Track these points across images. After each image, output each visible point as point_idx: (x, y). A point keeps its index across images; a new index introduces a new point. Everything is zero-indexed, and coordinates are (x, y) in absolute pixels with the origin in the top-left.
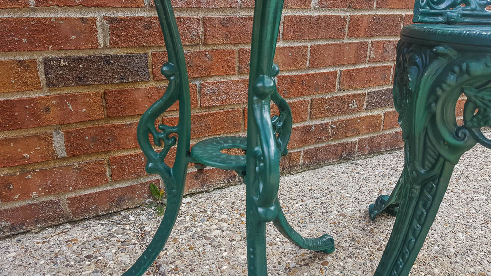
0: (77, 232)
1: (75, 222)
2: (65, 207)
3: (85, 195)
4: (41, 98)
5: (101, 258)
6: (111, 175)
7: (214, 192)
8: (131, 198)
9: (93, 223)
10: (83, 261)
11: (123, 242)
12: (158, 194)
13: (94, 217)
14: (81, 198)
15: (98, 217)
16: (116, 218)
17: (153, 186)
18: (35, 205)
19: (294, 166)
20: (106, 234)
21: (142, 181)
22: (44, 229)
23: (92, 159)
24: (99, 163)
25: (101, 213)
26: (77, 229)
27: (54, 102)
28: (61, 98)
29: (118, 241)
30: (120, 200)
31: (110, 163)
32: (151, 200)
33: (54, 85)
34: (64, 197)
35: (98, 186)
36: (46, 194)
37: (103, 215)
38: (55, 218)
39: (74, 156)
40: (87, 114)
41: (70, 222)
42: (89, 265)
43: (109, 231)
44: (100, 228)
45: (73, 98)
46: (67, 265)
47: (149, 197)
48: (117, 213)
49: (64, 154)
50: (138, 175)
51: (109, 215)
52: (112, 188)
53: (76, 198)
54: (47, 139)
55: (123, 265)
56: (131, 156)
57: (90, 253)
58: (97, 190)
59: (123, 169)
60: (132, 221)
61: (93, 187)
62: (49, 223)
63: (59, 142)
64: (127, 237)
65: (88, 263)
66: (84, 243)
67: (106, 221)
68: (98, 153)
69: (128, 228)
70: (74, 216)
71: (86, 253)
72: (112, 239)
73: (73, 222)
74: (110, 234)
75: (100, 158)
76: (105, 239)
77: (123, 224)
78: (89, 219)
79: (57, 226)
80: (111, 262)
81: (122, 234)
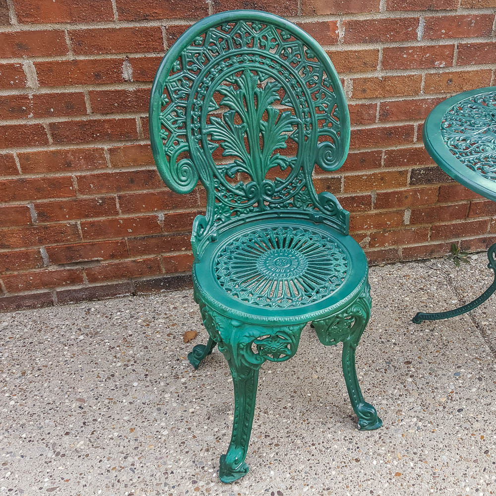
0: (406, 270)
1: (404, 263)
2: (400, 253)
3: (413, 247)
4: (405, 191)
5: (429, 291)
6: (430, 237)
8: (439, 251)
9: (415, 265)
10: (419, 291)
11: (439, 282)
12: (456, 250)
13: (414, 261)
14: (411, 248)
15: (417, 261)
16: (428, 263)
17: (454, 245)
18: (385, 250)
20: (426, 275)
21: (448, 241)
22: (386, 264)
23: (423, 226)
24: (426, 229)
26: (406, 268)
27: (411, 193)
28: (415, 191)
29: (436, 281)
30: (432, 252)
31: (432, 229)
32: (451, 254)
33: (414, 184)
34: (401, 247)
35: (421, 243)
36: (393, 245)
37: (420, 260)
38: (393, 259)
39: (413, 224)
40: (427, 200)
41: (400, 262)
42: (424, 294)
43: (427, 273)
44: (421, 270)
45: (422, 191)
46: (411, 292)
47: (449, 252)
48: (429, 260)
49: (408, 223)
50: (447, 237)
51: (423, 261)
52: (429, 244)
53: (408, 248)
54: (401, 213)
56: (445, 225)
57: (422, 287)
58: (420, 245)
59: (439, 233)
60: (439, 268)
61: (418, 242)
62: (389, 262)
63: (407, 216)
64: (440, 279)
65: (422, 293)
66: (415, 279)
67: (422, 265)
68: (427, 223)
69: (439, 273)
70: (404, 259)
71: (419, 286)
72: (431, 279)
73: (402, 263)
74: (429, 275)
75: (427, 225)
76: (427, 278)
77: (435, 269)
78: (411, 262)
79: (394, 264)
80: (436, 295)
81: (436, 277)
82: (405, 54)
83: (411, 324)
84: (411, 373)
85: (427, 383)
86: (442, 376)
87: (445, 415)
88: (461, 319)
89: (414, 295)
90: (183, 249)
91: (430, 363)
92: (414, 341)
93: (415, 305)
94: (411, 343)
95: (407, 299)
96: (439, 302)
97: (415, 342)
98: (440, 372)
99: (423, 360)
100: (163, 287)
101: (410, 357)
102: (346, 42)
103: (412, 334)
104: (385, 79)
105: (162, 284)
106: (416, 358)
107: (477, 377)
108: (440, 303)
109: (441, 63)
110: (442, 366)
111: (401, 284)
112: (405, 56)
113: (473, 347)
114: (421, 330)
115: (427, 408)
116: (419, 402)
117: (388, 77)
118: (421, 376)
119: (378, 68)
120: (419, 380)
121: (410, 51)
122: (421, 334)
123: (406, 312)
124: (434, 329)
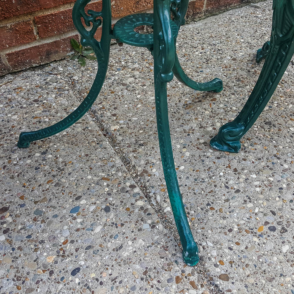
0: (19, 81)
1: (15, 73)
2: (5, 61)
3: (20, 51)
5: (45, 101)
6: (38, 33)
8: (57, 52)
9: (29, 73)
10: (32, 104)
11: (59, 89)
12: (78, 47)
13: (29, 69)
14: (17, 53)
15: (33, 69)
16: (47, 69)
17: (74, 40)
19: (198, 13)
20: (44, 83)
21: (64, 37)
23: (21, 20)
24: (27, 23)
25: (34, 65)
26: (18, 79)
29: (55, 88)
30: (48, 54)
31: (35, 23)
32: (73, 52)
34: (4, 54)
35: (29, 43)
37: (36, 67)
39: (5, 18)
41: (11, 73)
42: (38, 107)
43: (45, 80)
44: (37, 78)
46: (21, 107)
47: (71, 51)
48: (47, 65)
50: (60, 32)
51: (41, 67)
52: (40, 44)
53: (12, 54)
55: (63, 106)
56: (52, 15)
57: (36, 98)
58: (28, 46)
59: (47, 27)
60: (61, 71)
61: (24, 44)
64: (61, 84)
65: (36, 105)
66: (28, 91)
67: (40, 72)
68: (26, 15)
69: (59, 77)
70: (14, 68)
71: (32, 98)
72: (50, 86)
73: (12, 73)
74: (47, 83)
75: (26, 18)
76: (44, 86)
77: (55, 74)
78: (26, 70)
79: (3, 77)
80: (54, 104)
81: (56, 82)
83: (15, 150)
84: (5, 225)
85: (29, 236)
86: (53, 219)
87: (51, 286)
88: (84, 130)
89: (24, 110)
91: (36, 202)
92: (17, 174)
93: (25, 123)
94: (12, 178)
95: (15, 117)
96: (57, 113)
97: (18, 176)
98: (50, 214)
99: (27, 201)
101: (7, 200)
103: (15, 165)
106: (17, 199)
107: (104, 207)
108: (59, 114)
110: (54, 202)
111: (9, 100)
113: (99, 163)
114: (29, 156)
115: (23, 283)
116: (13, 272)
118: (20, 227)
120: (16, 234)
122: (29, 161)
123: (11, 135)
124: (47, 150)
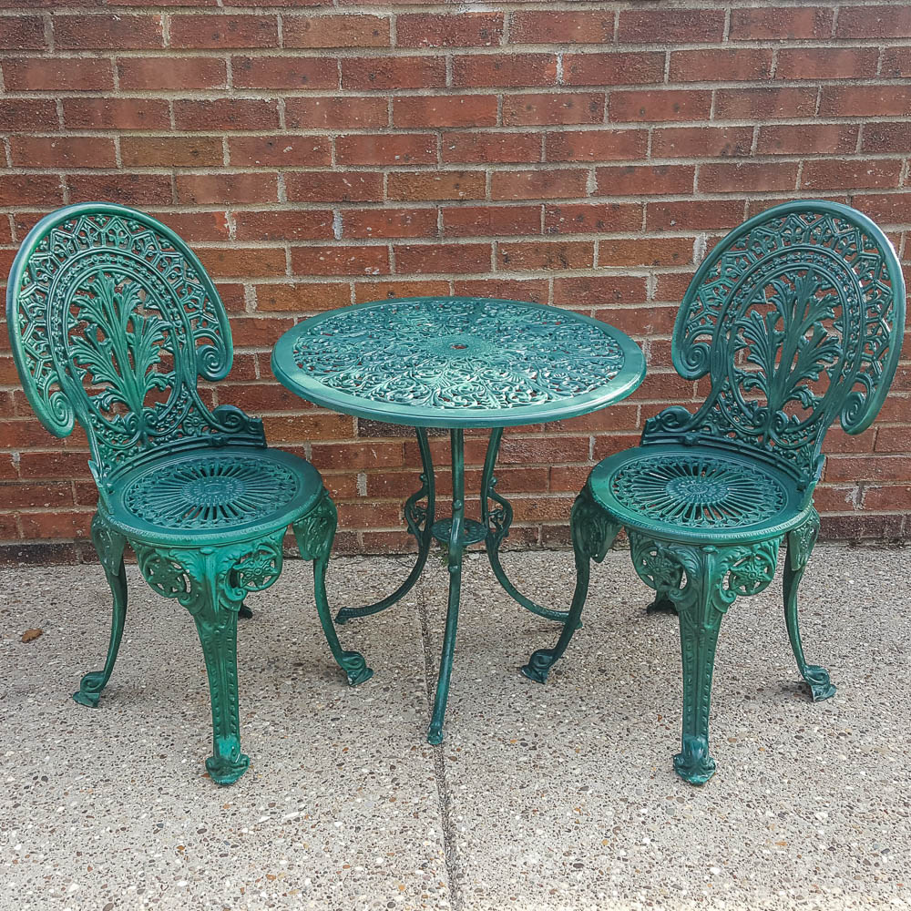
0: (367, 565)
1: (367, 555)
2: (360, 541)
3: (379, 533)
4: (353, 445)
5: (382, 590)
6: (403, 519)
7: (509, 553)
9: (382, 560)
10: (368, 589)
13: (384, 555)
14: (375, 534)
15: (388, 556)
16: (403, 560)
19: (619, 541)
22: (340, 557)
23: (389, 501)
24: (394, 506)
25: (390, 552)
26: (367, 562)
27: (362, 449)
28: (368, 446)
30: (410, 543)
31: (403, 507)
33: (364, 435)
34: (361, 532)
35: (390, 527)
36: (347, 526)
37: (392, 554)
38: (350, 548)
39: (373, 496)
40: (388, 461)
41: (363, 555)
43: (394, 570)
44: (387, 566)
45: (378, 447)
47: (437, 546)
48: (405, 555)
49: (365, 494)
51: (397, 556)
52: (403, 530)
53: (370, 534)
54: (353, 479)
56: (423, 503)
57: (376, 585)
58: (389, 530)
61: (386, 526)
62: (345, 553)
63: (362, 483)
66: (371, 576)
67: (393, 561)
68: (394, 497)
70: (367, 550)
73: (365, 556)
75: (395, 501)
78: (379, 556)
79: (352, 556)
82: (322, 255)
90: (47, 505)
100: (23, 559)
102: (239, 239)
104: (299, 286)
105: (20, 554)
109: (374, 270)
112: (321, 258)
117: (303, 285)
119: (288, 272)
121: (328, 253)
